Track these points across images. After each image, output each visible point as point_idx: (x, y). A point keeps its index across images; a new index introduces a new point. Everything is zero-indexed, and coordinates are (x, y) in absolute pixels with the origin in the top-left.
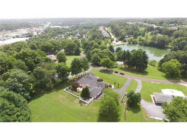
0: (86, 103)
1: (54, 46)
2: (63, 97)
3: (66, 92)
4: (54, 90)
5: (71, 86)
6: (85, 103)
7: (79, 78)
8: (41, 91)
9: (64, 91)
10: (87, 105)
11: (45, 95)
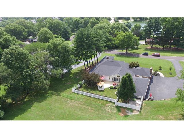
0: (134, 110)
1: (26, 30)
2: (77, 103)
3: (77, 94)
4: (52, 94)
5: (83, 82)
6: (132, 110)
7: (92, 67)
8: (25, 98)
9: (73, 93)
10: (138, 113)
11: (36, 104)
